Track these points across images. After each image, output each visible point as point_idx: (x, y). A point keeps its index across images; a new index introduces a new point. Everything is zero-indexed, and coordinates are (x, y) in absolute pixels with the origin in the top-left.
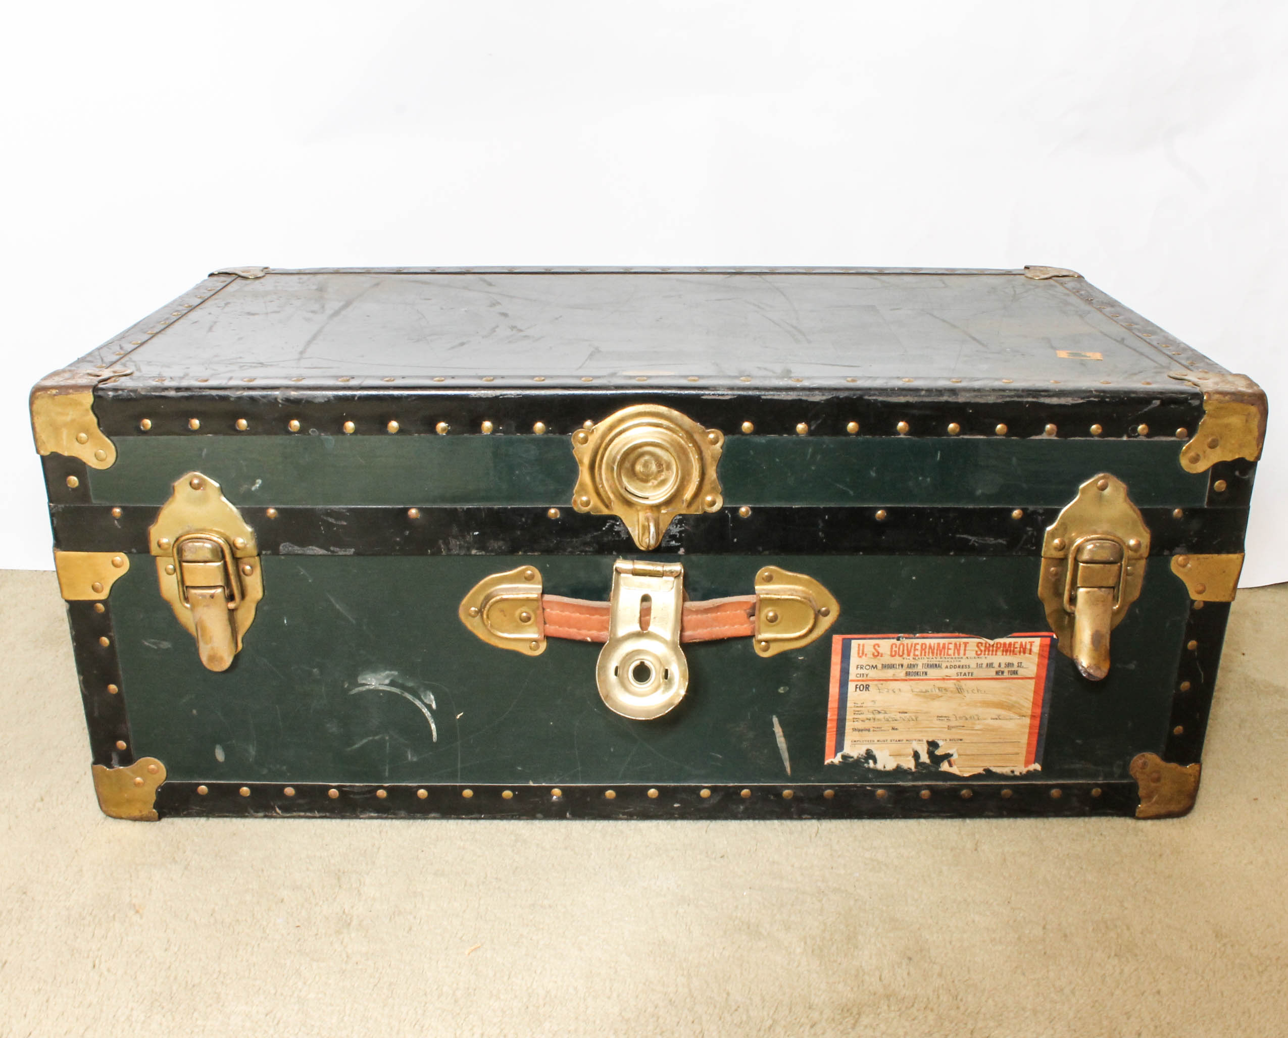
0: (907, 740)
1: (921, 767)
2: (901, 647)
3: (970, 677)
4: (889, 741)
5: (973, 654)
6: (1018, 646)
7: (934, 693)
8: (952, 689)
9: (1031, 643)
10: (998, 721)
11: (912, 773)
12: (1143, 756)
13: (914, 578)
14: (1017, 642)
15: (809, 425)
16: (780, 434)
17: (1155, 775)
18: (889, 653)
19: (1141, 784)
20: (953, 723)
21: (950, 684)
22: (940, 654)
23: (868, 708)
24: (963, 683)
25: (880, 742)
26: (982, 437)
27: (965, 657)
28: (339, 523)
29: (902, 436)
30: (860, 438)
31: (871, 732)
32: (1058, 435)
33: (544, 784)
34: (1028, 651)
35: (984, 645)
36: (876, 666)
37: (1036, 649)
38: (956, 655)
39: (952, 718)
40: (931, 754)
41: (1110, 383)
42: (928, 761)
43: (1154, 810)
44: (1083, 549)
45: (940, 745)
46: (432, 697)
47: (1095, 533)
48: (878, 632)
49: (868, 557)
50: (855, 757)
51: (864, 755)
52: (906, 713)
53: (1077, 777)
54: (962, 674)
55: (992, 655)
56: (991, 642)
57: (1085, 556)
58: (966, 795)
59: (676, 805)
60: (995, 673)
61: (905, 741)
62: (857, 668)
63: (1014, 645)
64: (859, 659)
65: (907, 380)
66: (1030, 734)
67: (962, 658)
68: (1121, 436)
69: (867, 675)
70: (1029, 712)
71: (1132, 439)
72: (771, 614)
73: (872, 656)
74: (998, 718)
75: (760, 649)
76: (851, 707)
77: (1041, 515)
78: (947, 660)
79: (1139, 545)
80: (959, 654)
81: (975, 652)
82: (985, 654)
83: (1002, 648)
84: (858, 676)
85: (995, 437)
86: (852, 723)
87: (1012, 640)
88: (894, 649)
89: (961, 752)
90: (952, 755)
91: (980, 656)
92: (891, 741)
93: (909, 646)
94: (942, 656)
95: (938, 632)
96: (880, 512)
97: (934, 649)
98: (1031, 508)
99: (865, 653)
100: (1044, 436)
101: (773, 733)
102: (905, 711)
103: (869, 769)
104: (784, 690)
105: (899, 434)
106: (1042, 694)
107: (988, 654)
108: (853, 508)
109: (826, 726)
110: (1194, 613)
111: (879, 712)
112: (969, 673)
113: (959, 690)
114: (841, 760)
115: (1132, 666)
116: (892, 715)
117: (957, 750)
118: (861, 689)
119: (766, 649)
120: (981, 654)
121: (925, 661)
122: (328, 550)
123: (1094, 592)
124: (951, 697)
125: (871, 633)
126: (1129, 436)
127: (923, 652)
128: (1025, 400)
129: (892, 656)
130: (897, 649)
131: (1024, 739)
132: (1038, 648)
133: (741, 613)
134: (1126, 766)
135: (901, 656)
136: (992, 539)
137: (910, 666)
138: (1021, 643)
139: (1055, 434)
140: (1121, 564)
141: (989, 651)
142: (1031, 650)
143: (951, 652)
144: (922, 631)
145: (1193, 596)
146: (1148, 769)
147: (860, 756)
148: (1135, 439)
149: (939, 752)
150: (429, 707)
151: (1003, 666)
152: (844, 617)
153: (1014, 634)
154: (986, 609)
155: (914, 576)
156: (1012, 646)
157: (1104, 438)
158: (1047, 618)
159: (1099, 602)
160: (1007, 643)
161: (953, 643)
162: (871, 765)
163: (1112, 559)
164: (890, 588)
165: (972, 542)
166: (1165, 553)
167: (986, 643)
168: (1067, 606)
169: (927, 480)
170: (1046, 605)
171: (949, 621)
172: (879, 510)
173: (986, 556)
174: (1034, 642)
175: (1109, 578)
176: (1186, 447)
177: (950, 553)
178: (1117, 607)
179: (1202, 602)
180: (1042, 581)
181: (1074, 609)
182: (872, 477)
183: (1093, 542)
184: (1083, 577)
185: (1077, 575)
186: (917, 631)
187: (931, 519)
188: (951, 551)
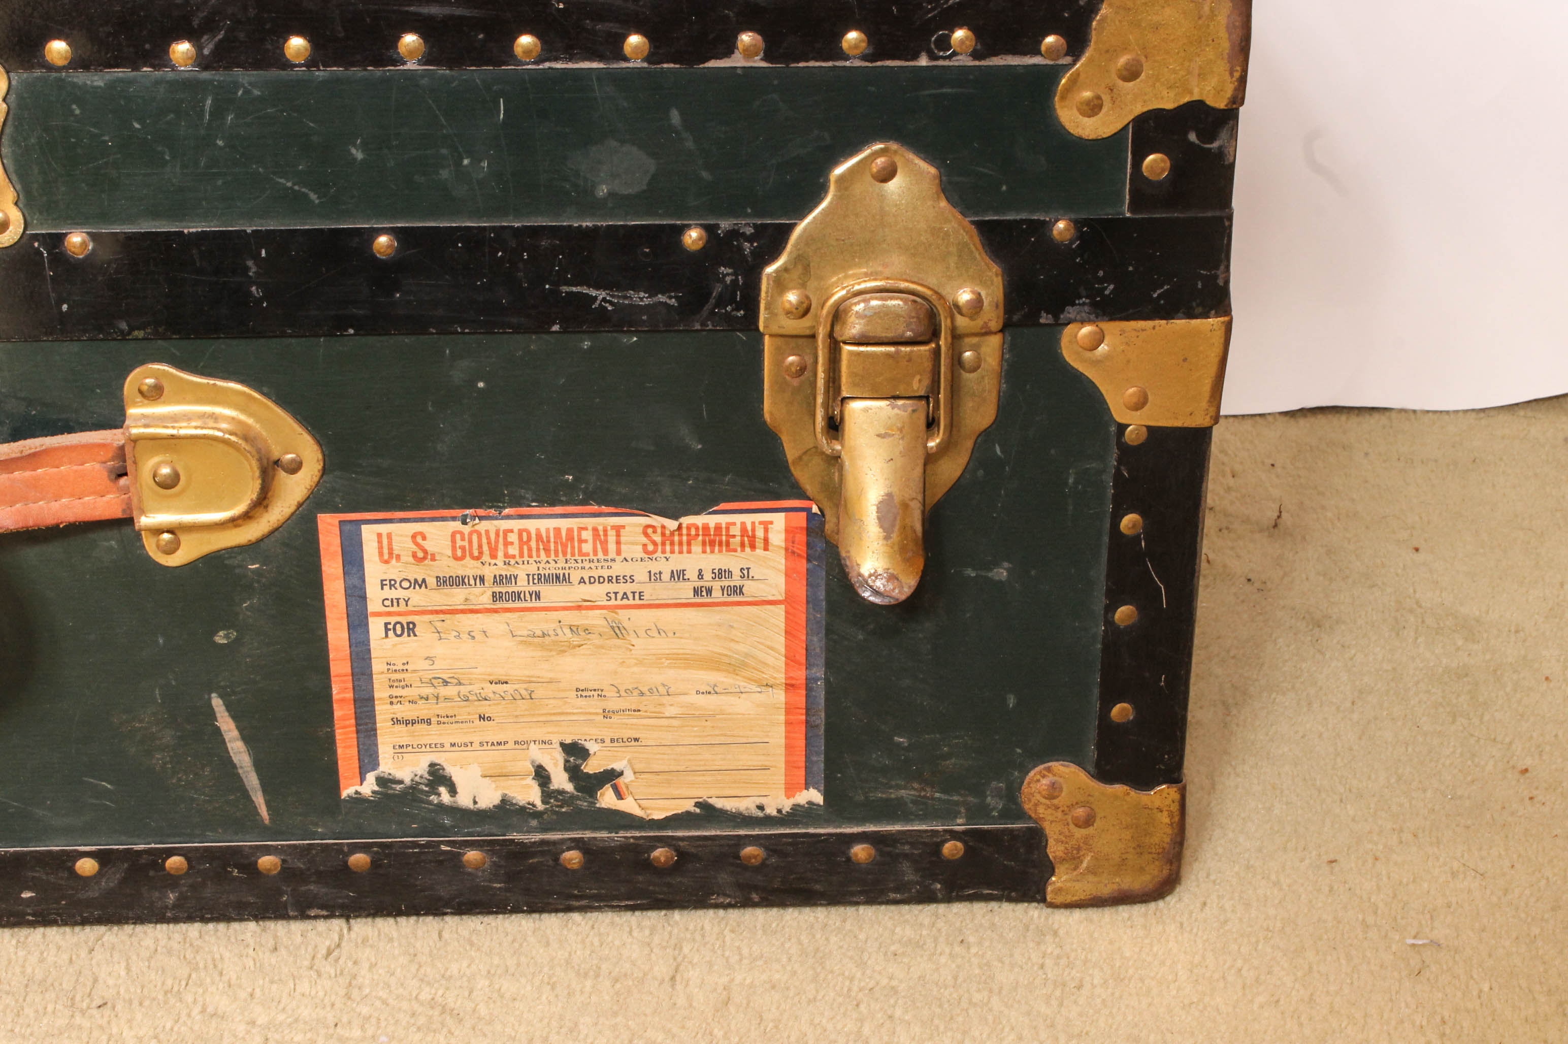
0: (516, 743)
1: (557, 800)
2: (475, 538)
3: (637, 602)
4: (476, 745)
5: (638, 552)
6: (736, 531)
7: (561, 637)
8: (601, 630)
9: (766, 525)
10: (713, 697)
11: (538, 815)
12: (1049, 769)
13: (481, 385)
14: (734, 524)
15: (199, 48)
16: (136, 68)
17: (1080, 812)
18: (449, 552)
19: (1052, 831)
20: (612, 705)
21: (594, 618)
22: (565, 554)
23: (420, 674)
24: (623, 615)
25: (456, 748)
26: (595, 65)
27: (619, 559)
29: (411, 65)
30: (321, 73)
31: (434, 726)
32: (766, 58)
34: (760, 544)
35: (659, 530)
36: (424, 581)
37: (778, 538)
38: (600, 555)
39: (611, 693)
40: (574, 772)
42: (569, 787)
43: (1085, 888)
44: (847, 311)
45: (591, 752)
47: (873, 276)
48: (418, 506)
49: (371, 340)
50: (408, 781)
51: (427, 776)
52: (506, 683)
53: (906, 817)
54: (619, 596)
55: (681, 552)
56: (672, 524)
57: (854, 327)
58: (663, 859)
59: (26, 895)
60: (691, 593)
61: (511, 745)
62: (382, 586)
63: (728, 529)
64: (384, 567)
66: (788, 723)
67: (613, 560)
68: (915, 57)
69: (407, 602)
70: (781, 677)
71: (941, 63)
72: (165, 471)
73: (411, 559)
74: (712, 691)
75: (158, 546)
76: (383, 673)
77: (750, 238)
78: (580, 565)
79: (977, 304)
80: (606, 552)
81: (640, 548)
82: (664, 552)
83: (700, 538)
84: (387, 603)
85: (624, 65)
86: (389, 706)
87: (723, 519)
88: (459, 543)
89: (639, 767)
90: (621, 774)
91: (655, 556)
92: (481, 744)
93: (493, 536)
94: (569, 557)
95: (552, 504)
96: (383, 240)
97: (549, 541)
98: (725, 224)
99: (396, 552)
100: (737, 61)
101: (218, 732)
102: (504, 678)
103: (441, 806)
104: (226, 637)
105: (404, 63)
106: (804, 638)
107: (672, 552)
108: (321, 231)
109: (333, 714)
110: (1126, 451)
111: (446, 683)
112: (634, 593)
113: (618, 631)
114: (376, 788)
115: (1001, 573)
116: (476, 688)
117: (629, 761)
118: (399, 632)
119: (171, 550)
120: (655, 552)
121: (532, 569)
123: (881, 408)
124: (602, 647)
125: (402, 508)
126: (933, 57)
127: (525, 547)
129: (457, 558)
130: (466, 544)
131: (777, 736)
132: (782, 536)
133: (95, 469)
134: (1012, 794)
135: (478, 558)
136: (642, 294)
137: (499, 580)
138: (743, 524)
139: (762, 54)
140: (938, 347)
141: (672, 544)
142: (766, 540)
143: (587, 548)
144: (517, 502)
145: (1120, 414)
146: (1063, 800)
147: (417, 779)
148: (946, 63)
149: (591, 767)
151: (708, 576)
152: (337, 473)
153: (723, 506)
154: (652, 448)
155: (481, 381)
156: (724, 533)
157: (872, 61)
158: (792, 469)
159: (892, 430)
160: (712, 525)
161: (590, 528)
162: (445, 797)
163: (909, 334)
164: (430, 408)
165: (598, 302)
166: (1042, 321)
167: (663, 527)
168: (825, 442)
169: (482, 164)
170: (785, 439)
171: (574, 479)
172: (380, 235)
173: (636, 333)
174: (771, 523)
175: (914, 376)
176: (1069, 79)
177: (550, 327)
178: (938, 441)
179: (1144, 429)
180: (771, 387)
181: (838, 447)
182: (355, 159)
183: (868, 296)
184: (852, 374)
185: (840, 371)
186: (504, 502)
187: (500, 254)
188: (554, 323)
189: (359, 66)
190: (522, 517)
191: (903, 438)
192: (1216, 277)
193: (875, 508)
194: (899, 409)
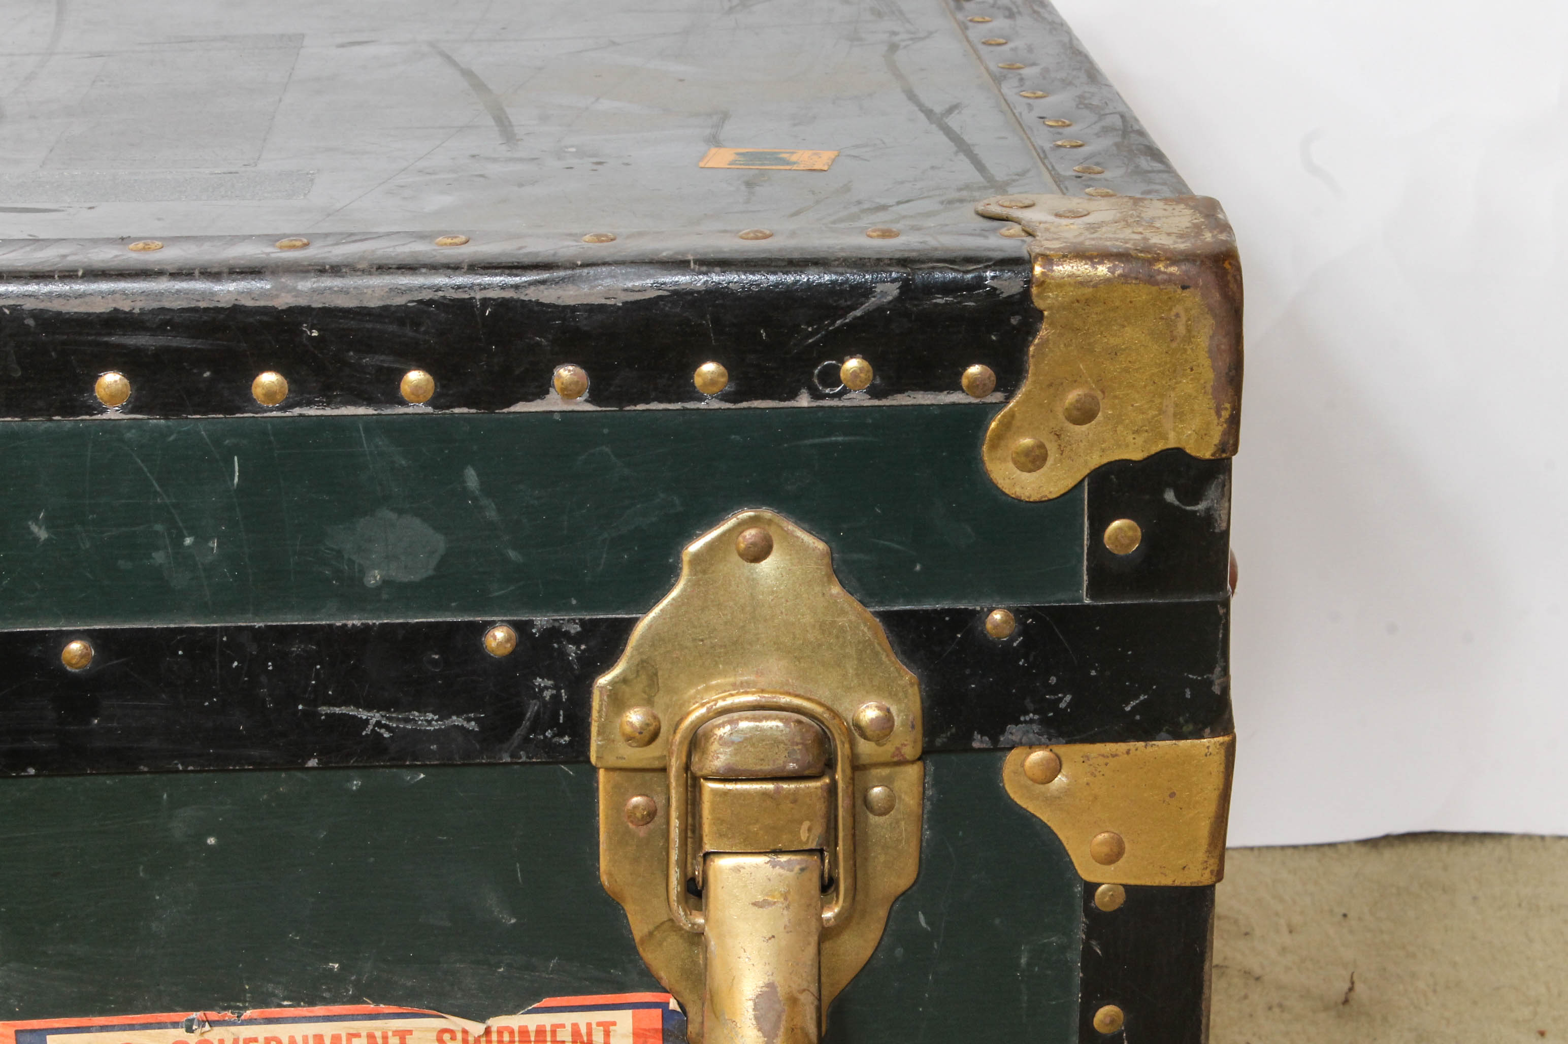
6: (565, 1035)
9: (607, 1027)
13: (211, 841)
14: (563, 1026)
26: (361, 411)
29: (113, 414)
32: (594, 398)
35: (459, 1036)
41: (766, 237)
44: (707, 736)
47: (744, 688)
49: (60, 781)
56: (476, 1028)
57: (718, 757)
63: (554, 1032)
65: (141, 245)
68: (793, 395)
71: (827, 403)
77: (575, 639)
79: (886, 722)
85: (401, 410)
87: (547, 1020)
95: (311, 1003)
96: (75, 646)
98: (541, 621)
100: (553, 403)
105: (103, 411)
110: (1096, 918)
123: (757, 867)
125: (102, 1012)
126: (816, 395)
132: (629, 1041)
136: (430, 716)
138: (575, 1026)
139: (586, 395)
140: (834, 783)
144: (262, 1001)
145: (1087, 870)
148: (835, 403)
152: (12, 965)
153: (547, 1002)
154: (448, 924)
155: (210, 835)
156: (549, 1038)
157: (735, 402)
158: (640, 950)
159: (773, 897)
160: (532, 1028)
161: (364, 1034)
163: (792, 766)
164: (141, 874)
165: (371, 727)
166: (976, 745)
167: (465, 1032)
168: (682, 913)
169: (211, 544)
170: (630, 909)
171: (341, 968)
172: (71, 641)
173: (423, 767)
174: (614, 1024)
175: (801, 823)
176: (1000, 422)
177: (306, 763)
178: (836, 910)
179: (1122, 889)
180: (610, 838)
181: (701, 921)
182: (36, 539)
183: (735, 715)
184: (718, 821)
185: (701, 817)
186: (245, 1001)
187: (236, 664)
188: (311, 756)
189: (41, 415)
190: (269, 1021)
191: (788, 907)
192: (1211, 683)
193: (751, 1003)
194: (782, 867)
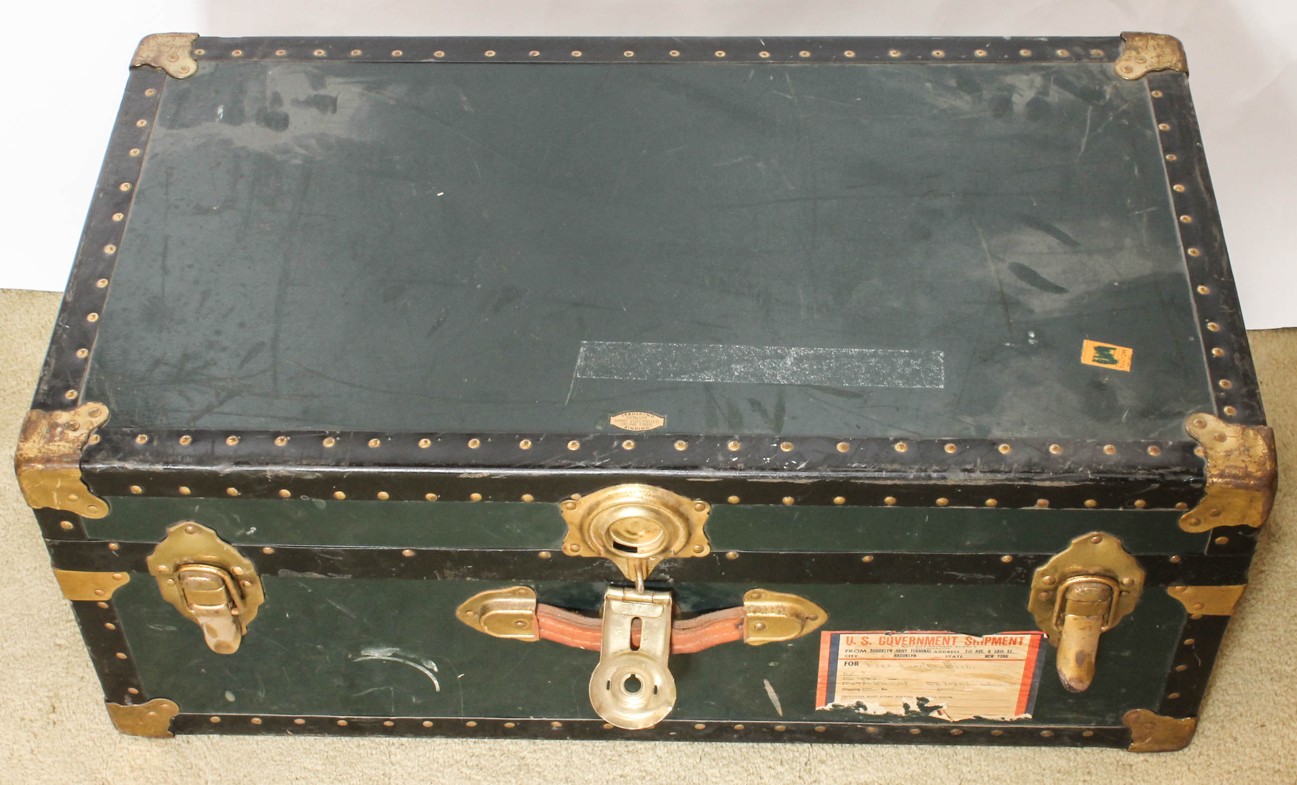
0: (896, 697)
1: (912, 713)
2: (890, 639)
3: (959, 658)
4: (879, 697)
6: (1008, 640)
7: (923, 667)
8: (941, 665)
9: (1022, 638)
11: (902, 717)
12: (1136, 711)
13: (902, 596)
14: (1007, 637)
15: (795, 498)
16: (767, 503)
18: (878, 643)
19: (1134, 729)
20: (943, 686)
21: (939, 662)
22: (929, 644)
23: (857, 676)
24: (952, 662)
25: (870, 697)
26: (971, 507)
27: (954, 646)
28: (335, 558)
29: (889, 506)
30: (848, 508)
31: (861, 691)
32: (1049, 507)
33: (544, 719)
34: (1018, 643)
36: (865, 650)
37: (1026, 642)
38: (945, 645)
39: (942, 684)
40: (920, 706)
42: (918, 710)
43: (1148, 746)
44: (1072, 589)
45: (930, 700)
46: (434, 664)
48: (867, 629)
49: (855, 585)
50: (846, 706)
51: (855, 705)
52: (896, 679)
53: (1069, 724)
54: (951, 657)
55: (981, 645)
58: (956, 732)
60: (984, 656)
61: (894, 697)
62: (846, 651)
63: (1004, 639)
64: (848, 646)
66: (1020, 695)
67: (951, 647)
68: (1118, 507)
69: (856, 656)
70: (1020, 682)
71: (1129, 510)
72: (759, 625)
73: (861, 644)
74: (988, 685)
75: (751, 643)
76: (841, 675)
77: (1032, 559)
78: (935, 647)
79: (1132, 582)
80: (948, 644)
81: (963, 644)
82: (974, 644)
83: (991, 641)
84: (847, 656)
85: (985, 508)
86: (842, 685)
87: (1002, 636)
88: (883, 640)
89: (951, 706)
90: (941, 707)
91: (969, 646)
92: (881, 697)
93: (898, 639)
94: (931, 645)
95: (926, 630)
96: (866, 557)
97: (923, 640)
98: (1021, 554)
99: (854, 642)
100: (1036, 507)
101: (765, 691)
102: (894, 678)
103: (860, 714)
104: (774, 664)
105: (886, 505)
106: (1032, 671)
107: (978, 645)
108: (841, 554)
109: (817, 686)
110: (1191, 621)
111: (869, 679)
112: (958, 656)
114: (832, 707)
115: (1126, 654)
116: (882, 681)
117: (946, 704)
118: (851, 664)
119: (756, 642)
120: (970, 644)
121: (914, 648)
122: (326, 575)
124: (941, 670)
126: (1125, 507)
127: (912, 642)
128: (1016, 483)
129: (880, 644)
130: (886, 640)
131: (1015, 699)
132: (1029, 642)
133: (730, 623)
134: (1118, 718)
135: (890, 645)
136: (980, 575)
137: (899, 651)
138: (1011, 638)
139: (1047, 506)
141: (978, 643)
142: (1021, 642)
143: (940, 642)
144: (910, 629)
145: (1190, 611)
146: (1141, 720)
147: (851, 705)
148: (1132, 510)
149: (929, 705)
150: (431, 671)
151: (992, 652)
153: (1003, 633)
154: (975, 615)
156: (1002, 640)
157: (1098, 509)
158: (1037, 624)
159: (1085, 625)
160: (997, 637)
161: (942, 637)
162: (862, 710)
164: (877, 602)
165: (960, 577)
166: (1160, 585)
169: (915, 534)
170: (1037, 618)
171: (937, 624)
173: (975, 584)
174: (1024, 637)
175: (1098, 610)
176: (1186, 515)
177: (937, 584)
178: (1105, 628)
179: (1200, 615)
181: (1061, 629)
182: (859, 532)
184: (1071, 607)
185: (1066, 605)
186: (905, 629)
187: (918, 562)
188: (938, 582)
189: (866, 506)
190: (912, 633)
191: (1090, 630)
193: (1073, 654)
194: (1090, 618)
